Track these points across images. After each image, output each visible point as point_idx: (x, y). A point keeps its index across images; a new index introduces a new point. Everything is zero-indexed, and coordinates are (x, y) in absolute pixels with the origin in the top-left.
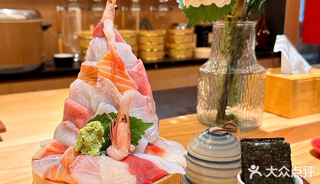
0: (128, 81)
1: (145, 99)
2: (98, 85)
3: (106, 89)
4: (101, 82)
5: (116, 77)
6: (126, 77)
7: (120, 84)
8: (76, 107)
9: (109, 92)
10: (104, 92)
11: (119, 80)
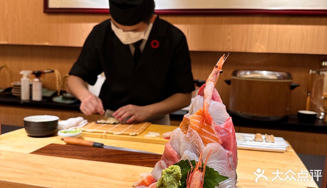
0: (213, 136)
1: (227, 154)
2: (188, 135)
3: (193, 140)
4: (190, 133)
5: (203, 131)
6: (211, 131)
7: (206, 136)
8: (169, 150)
9: (195, 142)
10: (191, 142)
11: (205, 134)
